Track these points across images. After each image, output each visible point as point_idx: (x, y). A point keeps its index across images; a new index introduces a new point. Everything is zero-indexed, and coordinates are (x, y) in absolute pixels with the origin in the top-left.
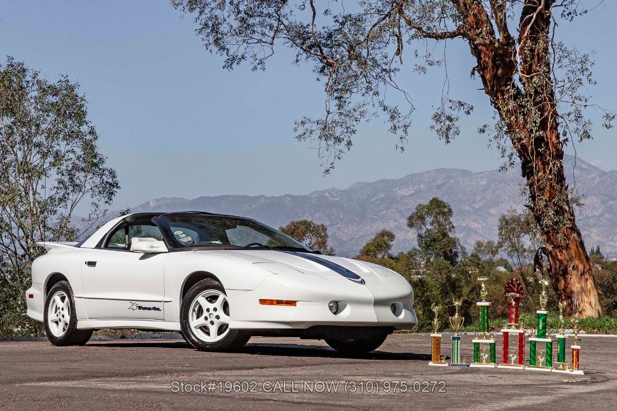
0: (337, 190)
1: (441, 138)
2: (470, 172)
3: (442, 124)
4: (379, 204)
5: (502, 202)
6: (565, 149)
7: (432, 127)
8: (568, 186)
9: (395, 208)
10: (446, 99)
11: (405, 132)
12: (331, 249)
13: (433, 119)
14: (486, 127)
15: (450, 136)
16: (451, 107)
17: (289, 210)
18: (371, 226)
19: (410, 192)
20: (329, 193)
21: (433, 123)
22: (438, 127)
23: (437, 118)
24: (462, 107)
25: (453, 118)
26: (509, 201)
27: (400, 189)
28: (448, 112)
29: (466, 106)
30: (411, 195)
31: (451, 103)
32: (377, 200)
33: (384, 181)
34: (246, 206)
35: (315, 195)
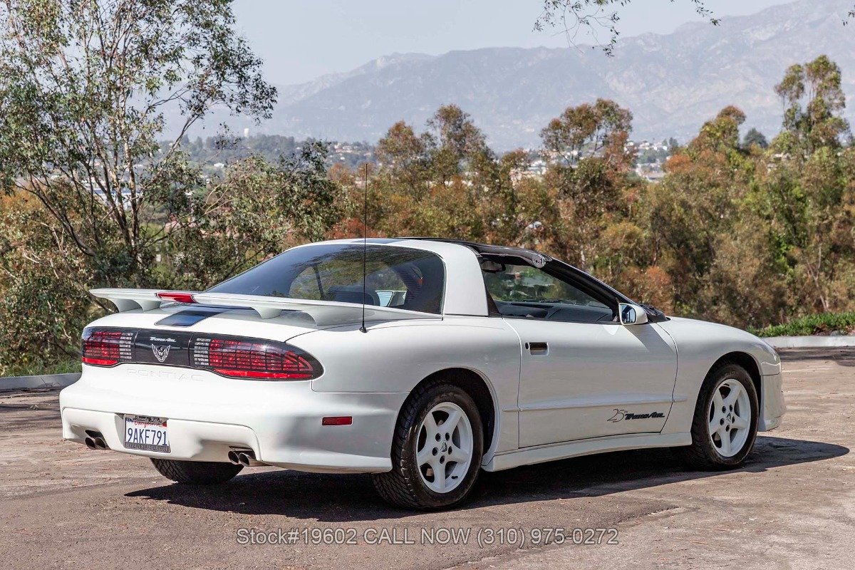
0: (656, 35)
4: (721, 55)
9: (746, 60)
17: (584, 67)
18: (709, 90)
19: (771, 35)
20: (644, 41)
27: (752, 31)
30: (772, 38)
32: (716, 49)
34: (520, 63)
35: (623, 44)
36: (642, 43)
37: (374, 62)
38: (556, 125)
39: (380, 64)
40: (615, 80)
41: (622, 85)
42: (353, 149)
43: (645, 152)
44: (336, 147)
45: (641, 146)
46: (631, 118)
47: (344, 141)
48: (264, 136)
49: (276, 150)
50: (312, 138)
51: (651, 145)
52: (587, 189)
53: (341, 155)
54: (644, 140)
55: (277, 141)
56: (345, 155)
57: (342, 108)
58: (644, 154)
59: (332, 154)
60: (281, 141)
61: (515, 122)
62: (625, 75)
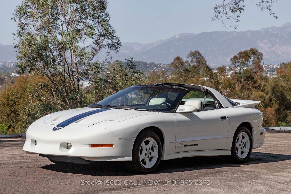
0: (276, 27)
17: (249, 38)
34: (226, 37)
35: (264, 31)
36: (271, 30)
37: (175, 36)
38: (235, 57)
39: (177, 37)
40: (261, 43)
41: (263, 45)
42: (167, 66)
43: (271, 68)
44: (161, 65)
45: (269, 66)
46: (263, 56)
47: (164, 63)
48: (136, 61)
49: (140, 66)
50: (153, 62)
51: (273, 66)
52: (245, 80)
53: (163, 68)
54: (271, 64)
55: (141, 63)
56: (164, 68)
57: (164, 52)
58: (271, 69)
59: (160, 68)
60: (142, 63)
61: (225, 57)
62: (264, 41)
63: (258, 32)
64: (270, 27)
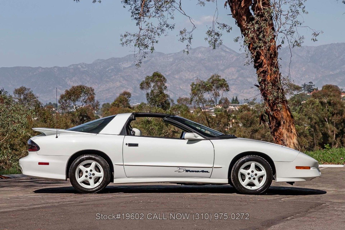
0: (86, 64)
1: (211, 46)
2: (163, 53)
3: (212, 37)
4: (111, 72)
5: (182, 71)
6: (279, 51)
7: (206, 39)
8: (281, 73)
9: (120, 75)
10: (215, 22)
11: (190, 42)
12: (97, 101)
13: (207, 34)
14: (238, 38)
15: (216, 45)
16: (219, 27)
17: (57, 75)
18: (106, 86)
19: (129, 65)
20: (81, 66)
21: (207, 36)
22: (209, 39)
23: (209, 33)
24: (225, 28)
25: (219, 34)
26: (186, 71)
27: (123, 63)
28: (217, 30)
29: (227, 27)
30: (130, 67)
31: (219, 25)
32: (109, 70)
33: (112, 59)
34: (31, 73)
35: (73, 67)
36: (80, 67)
40: (69, 81)
41: (72, 83)
52: (81, 120)
62: (74, 79)
63: (66, 69)
64: (80, 64)
